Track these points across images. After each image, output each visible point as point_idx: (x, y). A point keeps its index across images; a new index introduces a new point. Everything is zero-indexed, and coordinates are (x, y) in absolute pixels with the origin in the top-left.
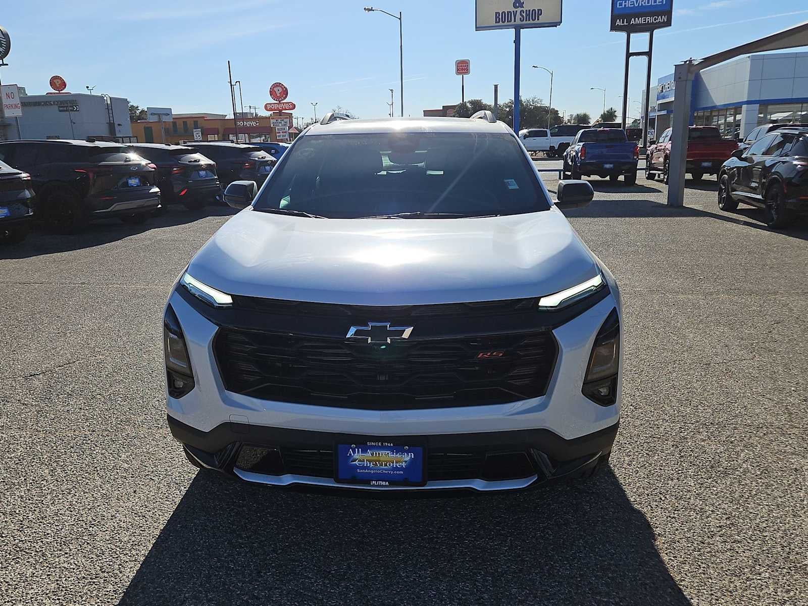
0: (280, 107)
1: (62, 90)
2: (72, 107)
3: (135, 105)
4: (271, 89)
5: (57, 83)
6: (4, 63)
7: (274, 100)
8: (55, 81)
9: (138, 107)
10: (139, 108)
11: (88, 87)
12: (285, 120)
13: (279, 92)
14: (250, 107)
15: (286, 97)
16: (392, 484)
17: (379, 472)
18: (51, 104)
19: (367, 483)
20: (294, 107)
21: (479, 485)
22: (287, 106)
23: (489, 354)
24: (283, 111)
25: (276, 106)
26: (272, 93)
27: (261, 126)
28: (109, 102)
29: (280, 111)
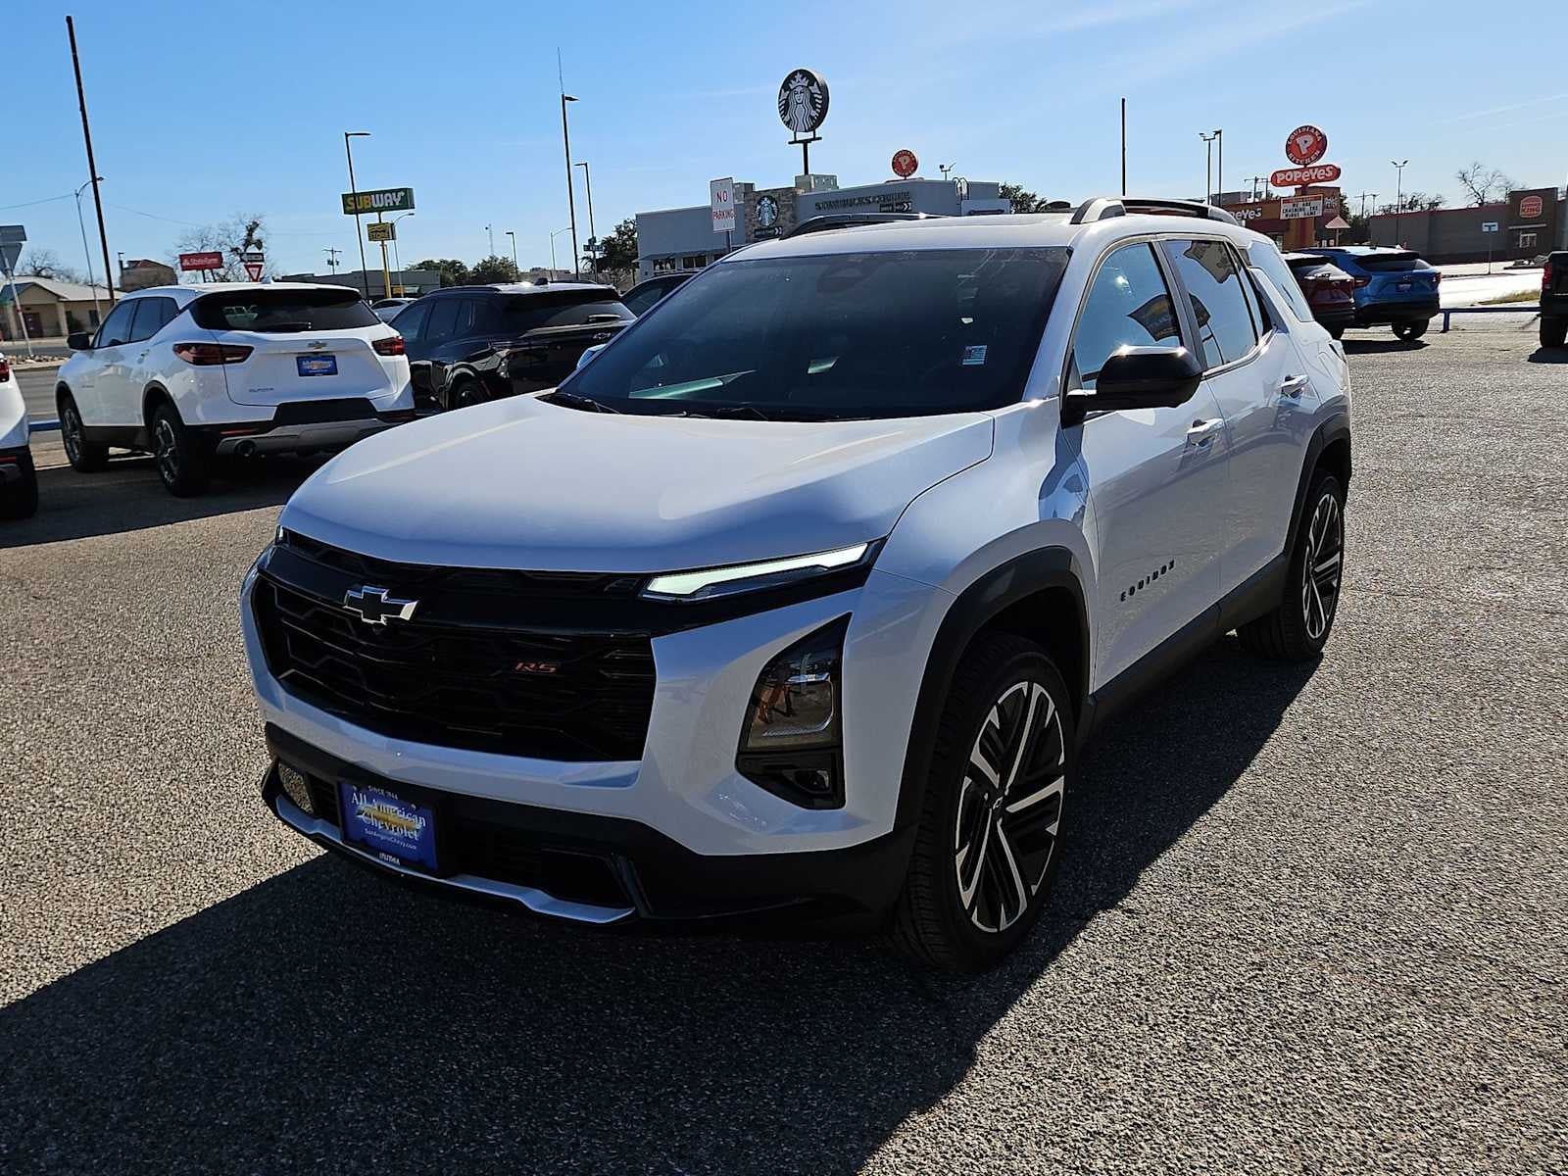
0: (1305, 176)
1: (910, 175)
2: (902, 204)
3: (1030, 193)
4: (1289, 140)
5: (904, 162)
6: (817, 136)
7: (1294, 162)
8: (901, 159)
9: (1034, 196)
10: (1036, 198)
11: (942, 167)
12: (1313, 204)
13: (1307, 144)
14: (1256, 180)
15: (1321, 154)
16: (404, 863)
17: (390, 839)
18: (870, 202)
19: (376, 852)
20: (1337, 173)
21: (535, 900)
22: (1320, 174)
23: (533, 666)
24: (1311, 185)
25: (1296, 176)
26: (1291, 149)
27: (1264, 217)
28: (965, 191)
29: (1305, 185)
